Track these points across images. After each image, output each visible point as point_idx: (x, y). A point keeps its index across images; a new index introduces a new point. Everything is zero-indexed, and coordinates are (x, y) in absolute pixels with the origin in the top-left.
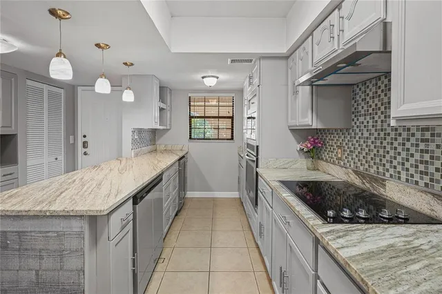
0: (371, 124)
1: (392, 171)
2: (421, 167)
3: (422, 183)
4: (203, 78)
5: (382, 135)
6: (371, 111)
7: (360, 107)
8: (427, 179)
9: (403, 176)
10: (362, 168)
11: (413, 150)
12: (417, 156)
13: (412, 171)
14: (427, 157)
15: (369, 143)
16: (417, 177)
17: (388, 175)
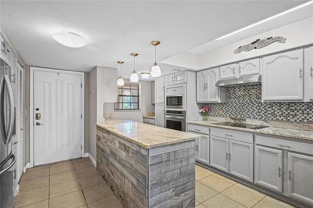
0: (237, 101)
1: (247, 116)
2: (258, 114)
3: (258, 118)
4: (142, 73)
5: (243, 105)
6: (237, 97)
7: (232, 96)
8: (260, 117)
9: (252, 117)
10: (233, 117)
11: (255, 109)
12: (257, 111)
13: (255, 115)
14: (260, 111)
15: (237, 107)
16: (257, 117)
17: (245, 117)
